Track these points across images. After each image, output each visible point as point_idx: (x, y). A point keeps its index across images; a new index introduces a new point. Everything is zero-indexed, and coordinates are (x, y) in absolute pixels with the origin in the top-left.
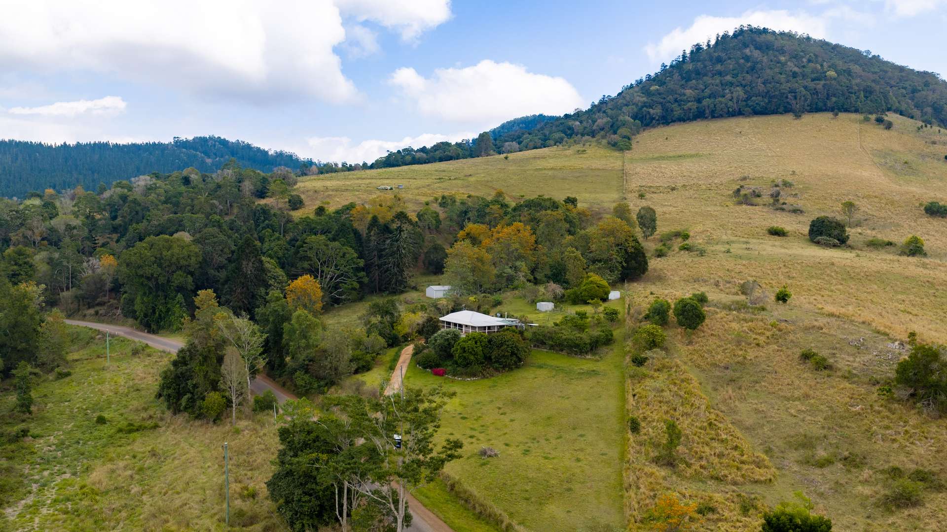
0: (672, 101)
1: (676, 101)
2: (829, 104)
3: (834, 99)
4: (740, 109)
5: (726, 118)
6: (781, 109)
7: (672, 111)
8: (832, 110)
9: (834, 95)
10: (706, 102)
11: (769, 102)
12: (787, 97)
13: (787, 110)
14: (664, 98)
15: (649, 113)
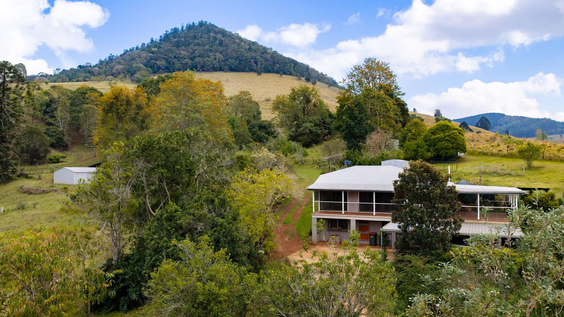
0: (173, 58)
1: (175, 57)
2: (275, 69)
3: (278, 65)
4: (220, 66)
5: (212, 71)
6: (247, 69)
7: (173, 63)
8: (277, 72)
9: (277, 63)
10: (197, 60)
11: (240, 64)
12: (250, 62)
13: (251, 70)
14: (166, 55)
15: (156, 63)
